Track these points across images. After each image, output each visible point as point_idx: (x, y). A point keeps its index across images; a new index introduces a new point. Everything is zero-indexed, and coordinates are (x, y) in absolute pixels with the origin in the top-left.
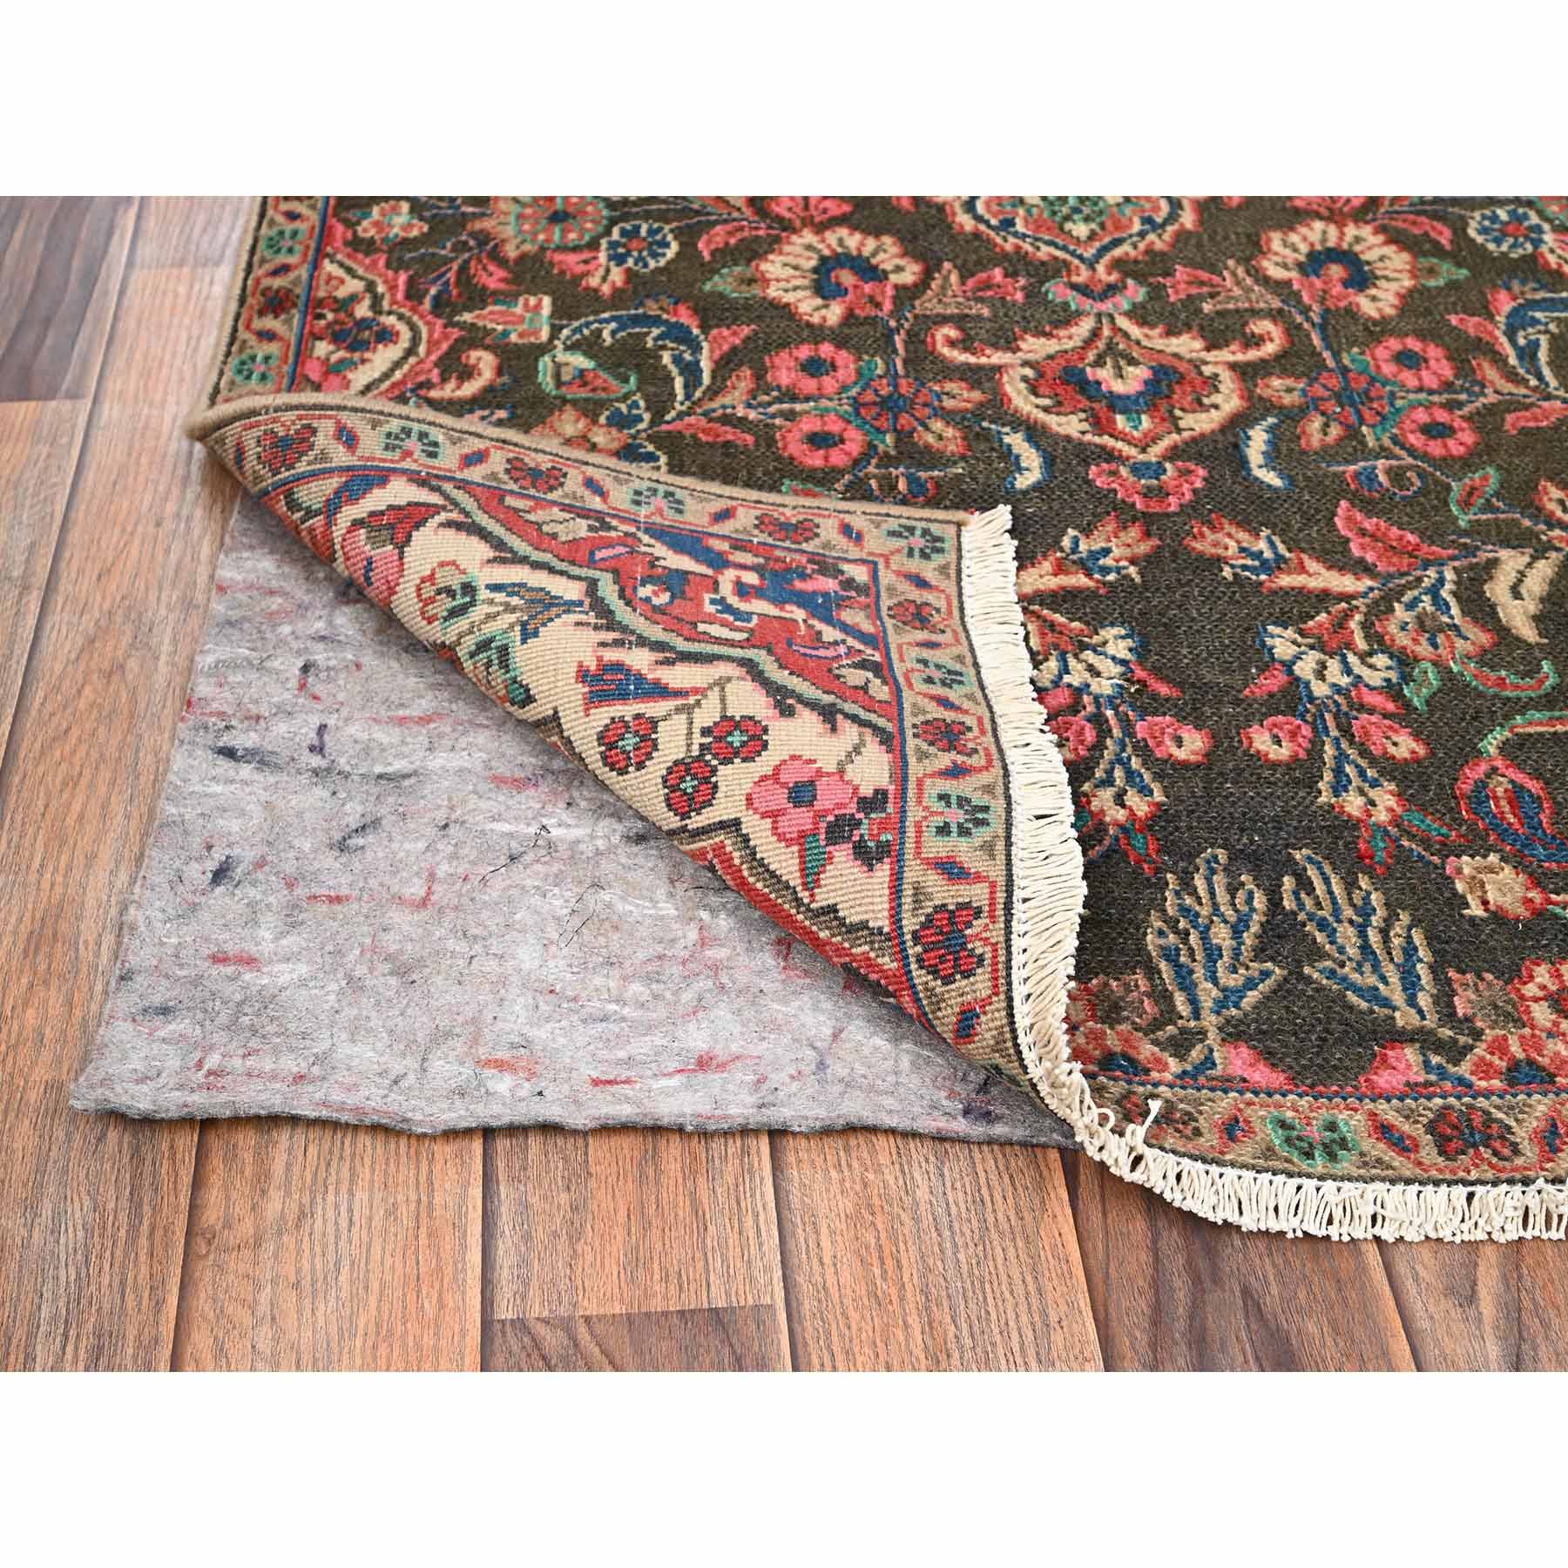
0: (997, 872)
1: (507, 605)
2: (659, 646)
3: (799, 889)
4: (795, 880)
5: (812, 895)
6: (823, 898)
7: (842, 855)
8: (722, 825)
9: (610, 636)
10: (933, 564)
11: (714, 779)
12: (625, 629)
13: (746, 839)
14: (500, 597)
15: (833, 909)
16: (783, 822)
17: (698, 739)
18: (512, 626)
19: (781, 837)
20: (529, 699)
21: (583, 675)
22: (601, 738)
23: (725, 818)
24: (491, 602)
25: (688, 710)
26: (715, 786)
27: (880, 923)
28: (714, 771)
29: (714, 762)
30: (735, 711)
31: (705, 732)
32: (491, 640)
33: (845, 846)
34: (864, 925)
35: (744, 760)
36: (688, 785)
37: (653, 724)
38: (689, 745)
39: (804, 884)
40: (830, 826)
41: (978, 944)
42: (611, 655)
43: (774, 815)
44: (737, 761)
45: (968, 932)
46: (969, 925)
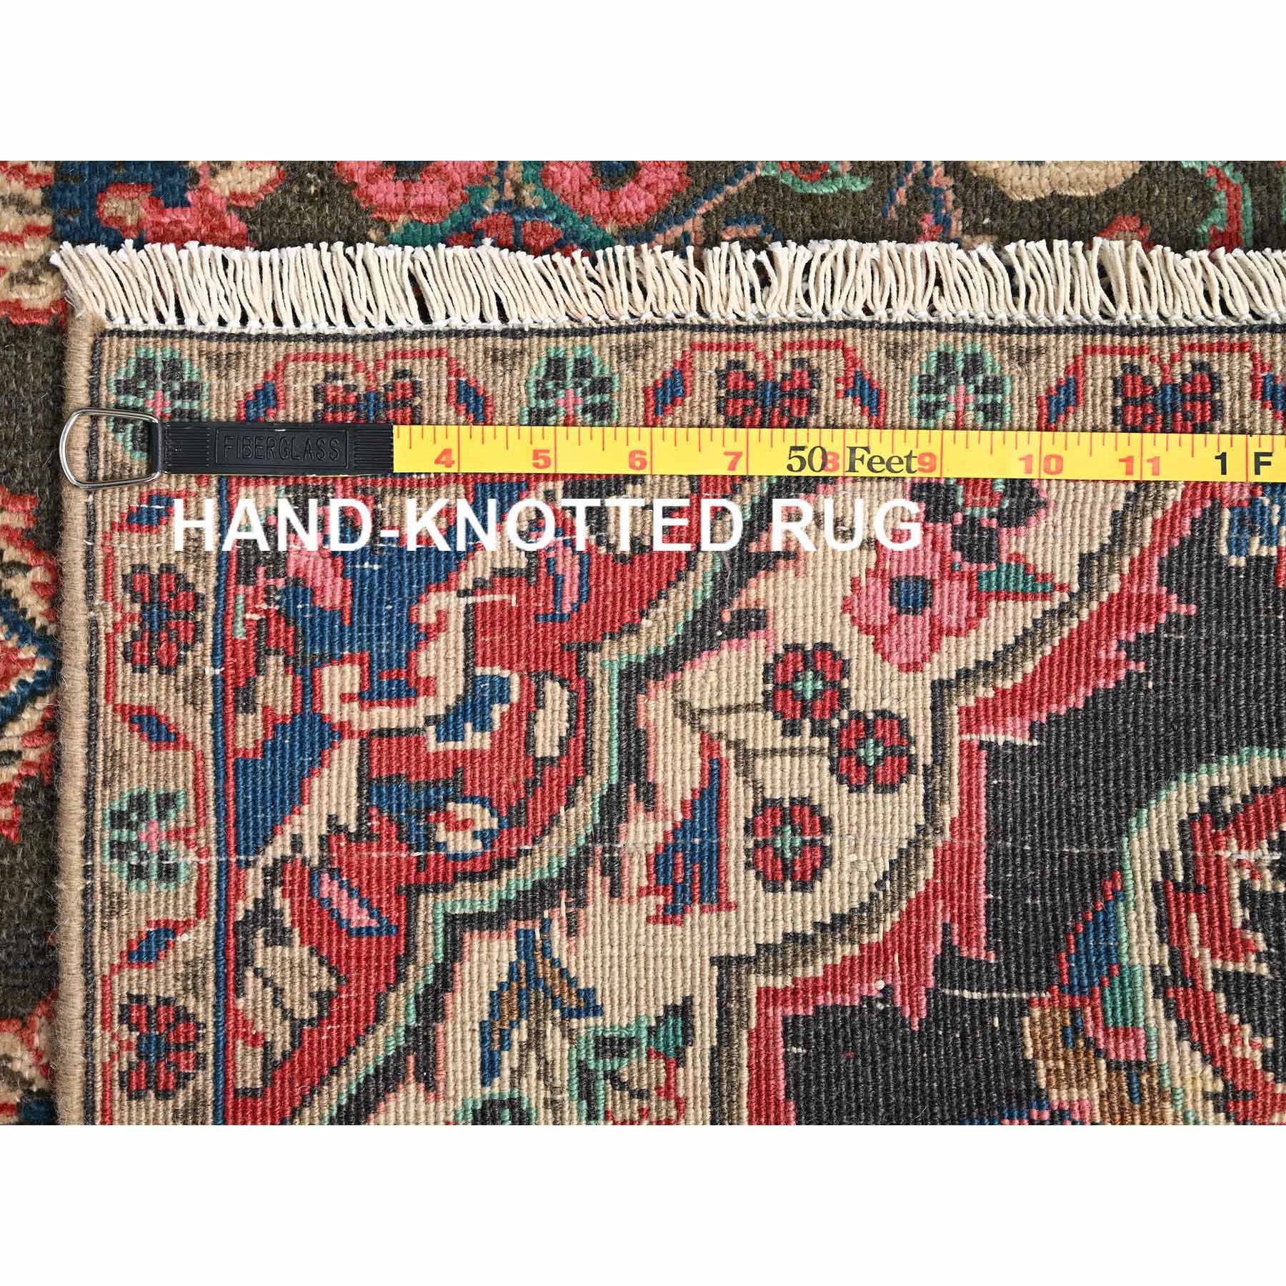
0: (1068, 346)
1: (525, 1048)
2: (613, 808)
3: (1048, 606)
4: (1035, 609)
5: (1062, 588)
6: (1068, 574)
7: (1012, 543)
8: (937, 708)
9: (595, 879)
10: (210, 380)
11: (871, 716)
12: (583, 858)
13: (964, 674)
14: (509, 1060)
15: (1086, 560)
16: (951, 620)
17: (806, 738)
18: (569, 1034)
19: (971, 623)
20: (683, 1011)
21: (670, 915)
22: (773, 885)
23: (929, 703)
24: (518, 1073)
25: (746, 757)
26: (882, 714)
27: (1122, 497)
28: (858, 716)
29: (845, 715)
30: (755, 689)
31: (791, 729)
32: (582, 1067)
33: (1004, 538)
34: (1117, 518)
35: (845, 673)
36: (870, 752)
37: (765, 806)
38: (812, 752)
39: (1044, 598)
40: (970, 556)
41: (1177, 369)
42: (636, 874)
43: (937, 633)
44: (845, 684)
45: (1157, 381)
46: (1147, 381)
